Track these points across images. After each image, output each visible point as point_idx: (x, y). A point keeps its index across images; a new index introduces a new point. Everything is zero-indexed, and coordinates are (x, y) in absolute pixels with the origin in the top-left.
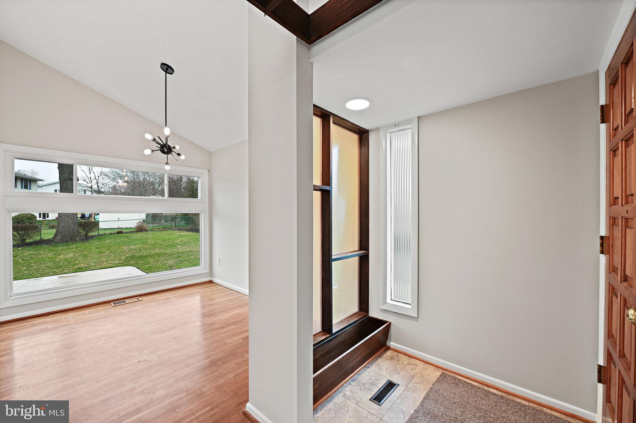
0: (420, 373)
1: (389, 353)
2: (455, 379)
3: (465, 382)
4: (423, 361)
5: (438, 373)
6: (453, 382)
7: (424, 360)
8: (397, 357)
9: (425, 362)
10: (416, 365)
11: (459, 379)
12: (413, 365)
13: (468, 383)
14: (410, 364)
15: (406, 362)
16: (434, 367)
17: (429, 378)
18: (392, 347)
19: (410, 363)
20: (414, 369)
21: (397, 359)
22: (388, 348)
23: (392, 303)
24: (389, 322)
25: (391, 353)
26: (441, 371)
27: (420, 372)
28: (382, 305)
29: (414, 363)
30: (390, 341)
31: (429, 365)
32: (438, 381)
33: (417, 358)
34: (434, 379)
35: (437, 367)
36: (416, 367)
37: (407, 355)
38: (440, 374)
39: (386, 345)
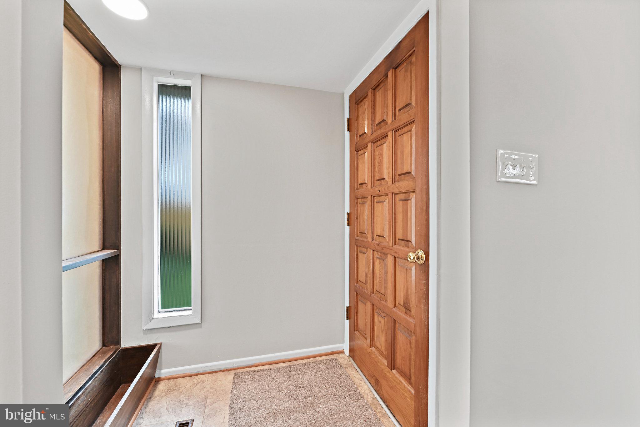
0: (212, 388)
1: (162, 386)
2: (248, 373)
3: (258, 370)
4: (209, 373)
5: (230, 377)
6: (248, 377)
7: (211, 371)
8: (175, 385)
9: (212, 372)
10: (204, 382)
11: (252, 371)
12: (200, 384)
13: (261, 370)
14: (195, 385)
15: (189, 385)
16: (223, 373)
17: (224, 388)
18: (163, 376)
19: (195, 383)
20: (202, 388)
21: (176, 388)
22: (159, 380)
23: (162, 317)
24: (159, 343)
25: (164, 385)
26: (232, 373)
27: (212, 386)
28: (146, 324)
29: (199, 381)
30: (161, 369)
31: (217, 373)
32: (234, 384)
33: (201, 372)
34: (230, 386)
35: (227, 370)
36: (204, 384)
37: (188, 376)
38: (233, 376)
39: (154, 378)
